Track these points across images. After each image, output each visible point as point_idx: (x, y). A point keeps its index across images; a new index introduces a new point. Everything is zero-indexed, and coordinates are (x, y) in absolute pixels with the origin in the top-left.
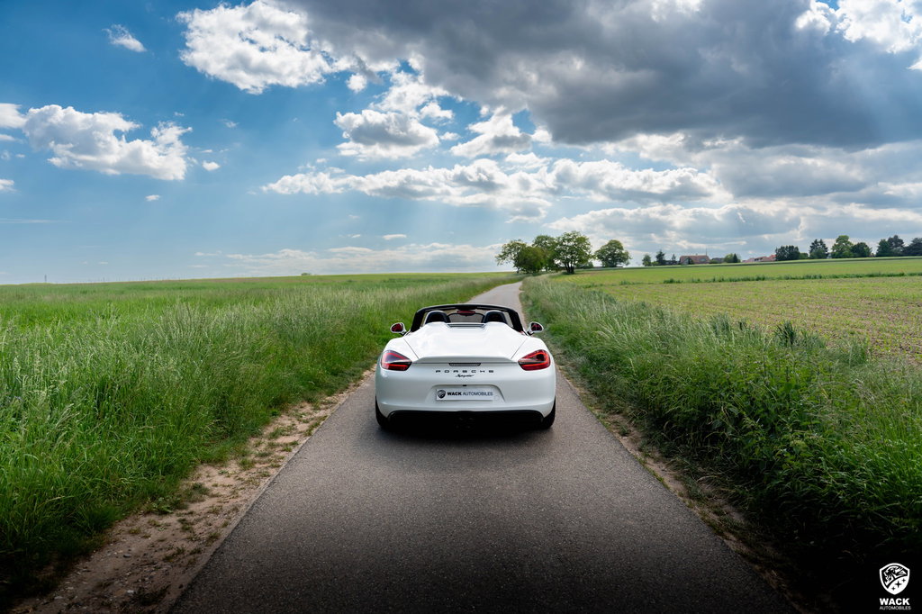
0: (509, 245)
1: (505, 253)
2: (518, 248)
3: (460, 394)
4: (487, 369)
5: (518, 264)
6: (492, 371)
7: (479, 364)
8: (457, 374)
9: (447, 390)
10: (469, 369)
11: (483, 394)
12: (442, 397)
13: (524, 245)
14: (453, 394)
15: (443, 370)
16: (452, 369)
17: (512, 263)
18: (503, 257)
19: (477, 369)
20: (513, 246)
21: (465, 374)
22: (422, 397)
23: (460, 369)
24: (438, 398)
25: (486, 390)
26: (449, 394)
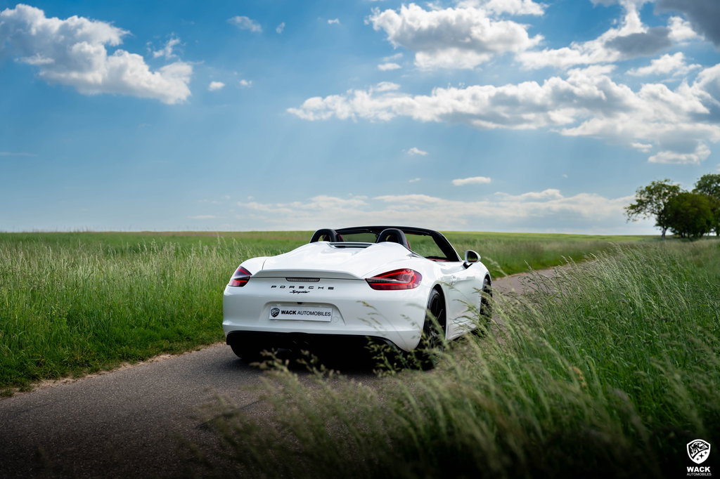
0: (648, 189)
1: (641, 202)
2: (665, 194)
3: (294, 313)
4: (326, 286)
5: (663, 222)
6: (332, 288)
7: (317, 280)
8: (292, 289)
9: (282, 308)
10: (306, 285)
11: (319, 314)
12: (275, 316)
13: (675, 189)
14: (287, 313)
15: (278, 286)
16: (288, 284)
17: (653, 219)
18: (638, 207)
19: (316, 285)
20: (655, 190)
21: (301, 290)
22: (255, 315)
23: (297, 285)
24: (271, 317)
25: (324, 310)
26: (283, 312)
